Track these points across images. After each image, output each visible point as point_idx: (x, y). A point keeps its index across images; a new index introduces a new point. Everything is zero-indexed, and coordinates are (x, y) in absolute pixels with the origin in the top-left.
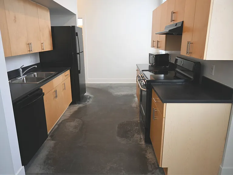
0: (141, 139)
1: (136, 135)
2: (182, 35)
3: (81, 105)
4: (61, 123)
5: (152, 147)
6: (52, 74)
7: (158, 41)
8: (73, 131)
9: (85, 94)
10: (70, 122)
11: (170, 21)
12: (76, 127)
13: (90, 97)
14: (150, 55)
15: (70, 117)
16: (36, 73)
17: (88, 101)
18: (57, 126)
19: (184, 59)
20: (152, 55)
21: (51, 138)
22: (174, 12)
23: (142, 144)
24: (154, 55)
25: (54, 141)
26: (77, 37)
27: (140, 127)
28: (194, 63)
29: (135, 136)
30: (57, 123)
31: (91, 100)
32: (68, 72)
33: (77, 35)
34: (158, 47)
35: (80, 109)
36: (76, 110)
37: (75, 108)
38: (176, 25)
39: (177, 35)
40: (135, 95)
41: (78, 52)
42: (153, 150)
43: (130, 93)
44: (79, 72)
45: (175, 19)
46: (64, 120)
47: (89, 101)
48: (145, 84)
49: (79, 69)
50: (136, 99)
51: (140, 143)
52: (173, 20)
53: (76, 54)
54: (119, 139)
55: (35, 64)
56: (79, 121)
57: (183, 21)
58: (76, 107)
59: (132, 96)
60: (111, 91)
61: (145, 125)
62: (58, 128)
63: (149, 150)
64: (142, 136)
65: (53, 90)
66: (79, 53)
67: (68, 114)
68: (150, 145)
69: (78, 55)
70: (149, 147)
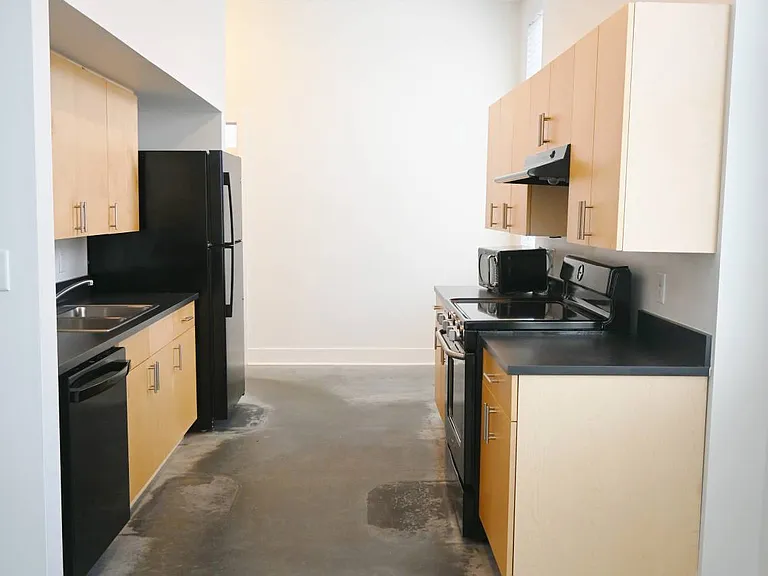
0: (450, 530)
1: (433, 521)
2: (568, 185)
3: (228, 435)
4: (163, 487)
5: (489, 551)
6: (140, 311)
7: (506, 207)
8: (209, 511)
9: (243, 400)
10: (194, 484)
11: (538, 143)
12: (218, 500)
13: (260, 412)
14: (482, 253)
15: (192, 471)
16: (83, 309)
17: (255, 424)
18: (149, 497)
19: (584, 260)
20: (487, 252)
21: (134, 530)
22: (546, 116)
23: (454, 544)
24: (494, 252)
25: (146, 538)
26: (226, 187)
27: (447, 499)
28: (612, 268)
29: (430, 522)
30: (149, 487)
31: (264, 421)
32: (190, 309)
33: (227, 182)
34: (505, 226)
35: (225, 446)
36: (214, 448)
37: (207, 442)
38: (552, 156)
39: (558, 185)
40: (433, 405)
41: (228, 240)
42: (492, 559)
43: (411, 396)
44: (228, 310)
45: (550, 139)
46: (174, 479)
47: (257, 421)
48: (461, 336)
49: (228, 303)
50: (436, 417)
51: (448, 542)
52: (545, 139)
53: (220, 246)
54: (374, 531)
55: (71, 278)
56: (227, 480)
57: (569, 146)
58: (212, 441)
59: (421, 407)
60: (340, 390)
61: (463, 478)
62: (152, 503)
63: (477, 558)
64: (454, 523)
65: (148, 364)
66: (232, 243)
67: (186, 463)
68: (481, 547)
69: (228, 251)
70: (477, 550)
